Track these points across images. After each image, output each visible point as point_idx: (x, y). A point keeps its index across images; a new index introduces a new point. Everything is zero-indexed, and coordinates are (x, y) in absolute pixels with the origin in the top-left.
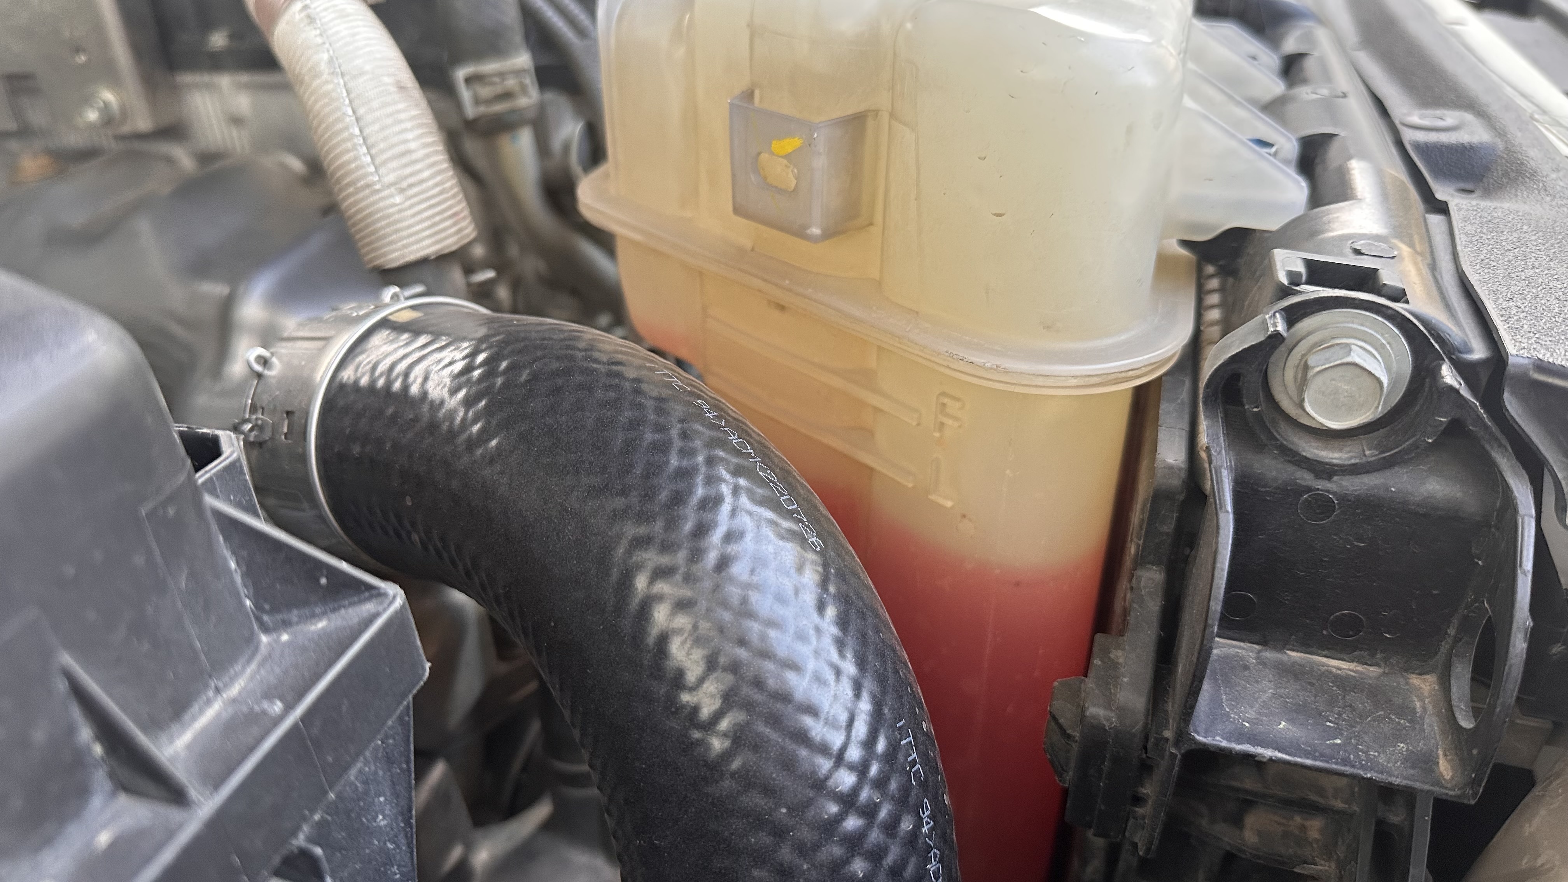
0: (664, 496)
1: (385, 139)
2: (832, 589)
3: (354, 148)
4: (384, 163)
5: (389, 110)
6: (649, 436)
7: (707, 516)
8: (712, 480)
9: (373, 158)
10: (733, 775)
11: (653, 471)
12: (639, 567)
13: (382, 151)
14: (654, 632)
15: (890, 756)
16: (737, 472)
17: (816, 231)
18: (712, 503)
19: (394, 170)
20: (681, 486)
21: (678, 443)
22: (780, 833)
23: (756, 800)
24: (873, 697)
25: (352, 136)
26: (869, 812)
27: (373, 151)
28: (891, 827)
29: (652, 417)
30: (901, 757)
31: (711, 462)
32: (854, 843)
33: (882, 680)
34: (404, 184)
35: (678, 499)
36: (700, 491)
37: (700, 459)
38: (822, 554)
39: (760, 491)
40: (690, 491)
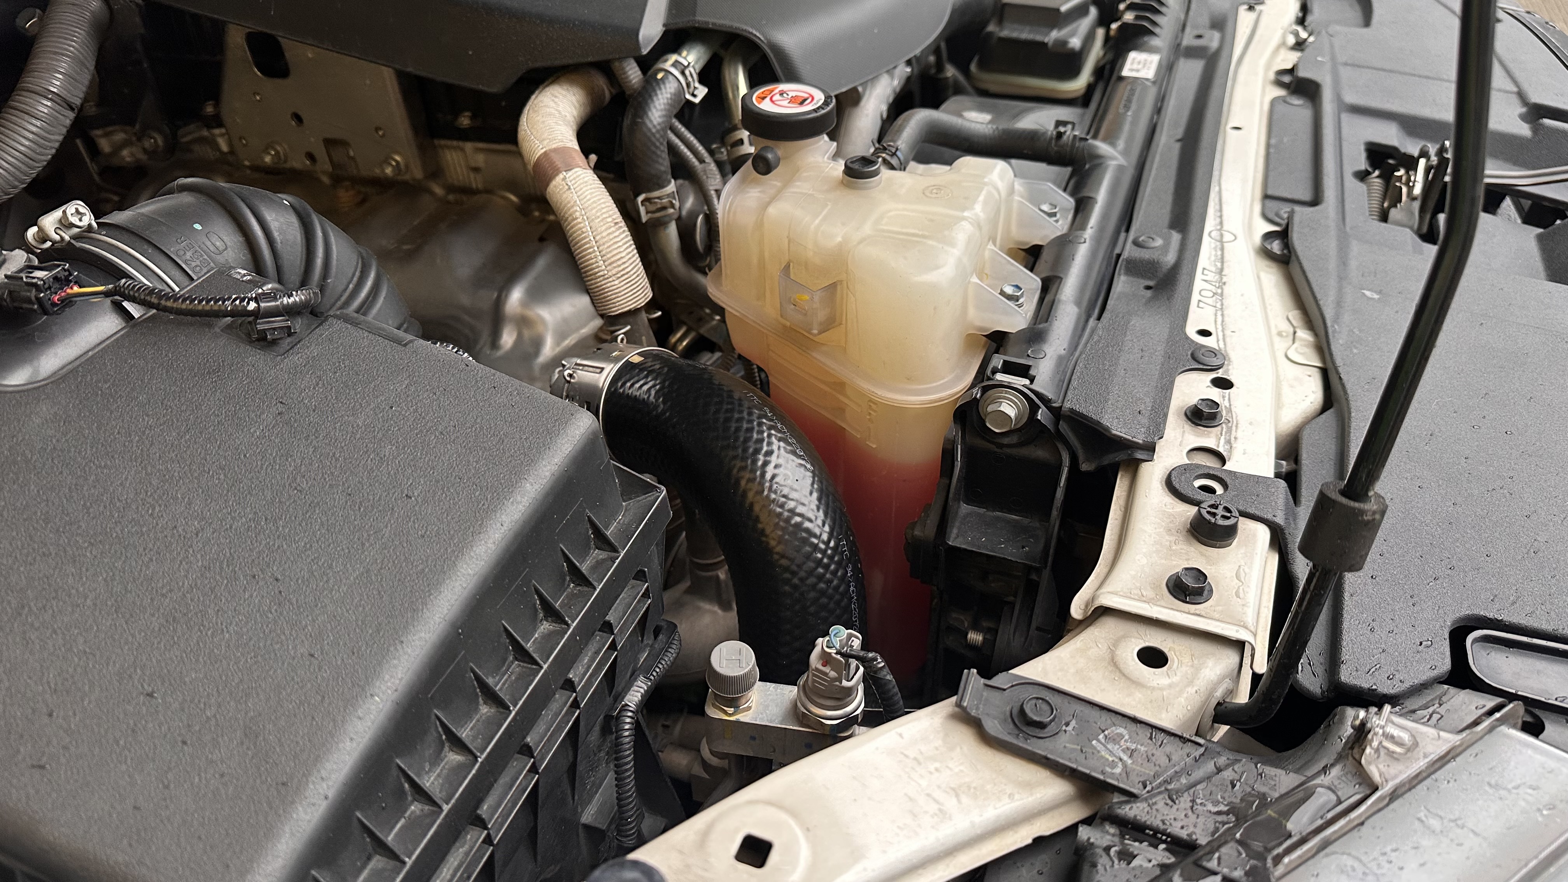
0: (751, 450)
1: (610, 252)
2: (816, 486)
3: (596, 257)
4: (610, 264)
5: (611, 237)
6: (745, 426)
7: (768, 459)
8: (769, 444)
9: (604, 262)
10: (777, 553)
11: (747, 440)
12: (742, 477)
13: (609, 259)
14: (748, 502)
15: (835, 549)
16: (780, 440)
17: (815, 332)
18: (769, 453)
19: (615, 267)
20: (758, 446)
21: (756, 428)
22: (794, 574)
23: (784, 562)
24: (830, 526)
25: (594, 251)
26: (827, 567)
27: (604, 258)
28: (834, 573)
29: (746, 417)
30: (840, 549)
31: (769, 436)
32: (821, 578)
33: (834, 521)
34: (619, 275)
35: (757, 451)
36: (765, 448)
37: (765, 434)
38: (813, 472)
39: (789, 448)
40: (762, 448)
